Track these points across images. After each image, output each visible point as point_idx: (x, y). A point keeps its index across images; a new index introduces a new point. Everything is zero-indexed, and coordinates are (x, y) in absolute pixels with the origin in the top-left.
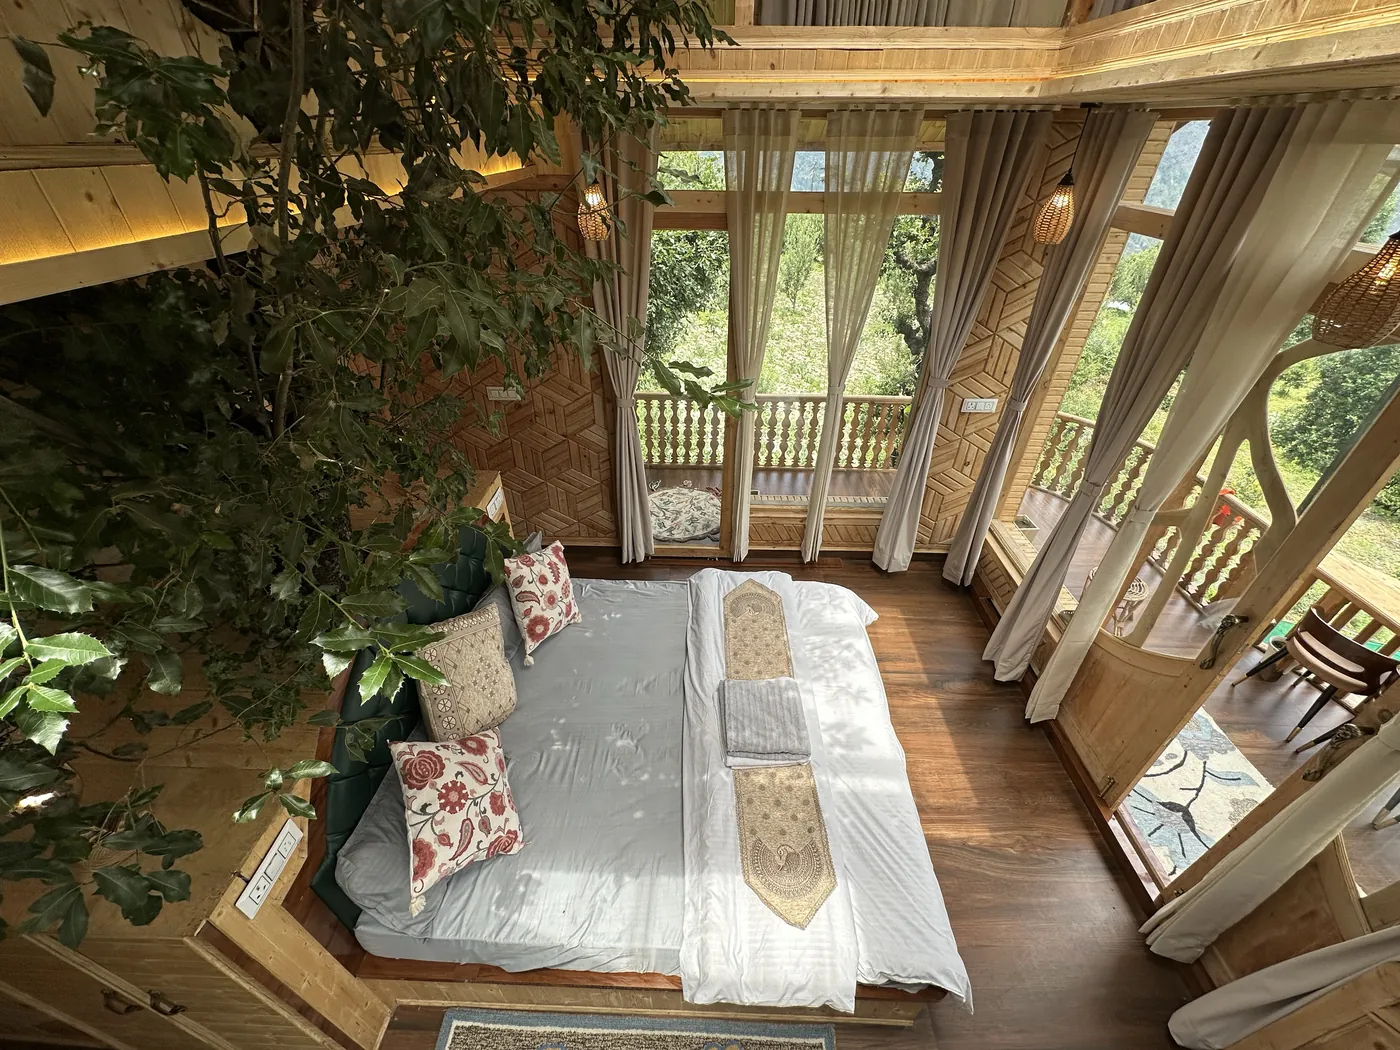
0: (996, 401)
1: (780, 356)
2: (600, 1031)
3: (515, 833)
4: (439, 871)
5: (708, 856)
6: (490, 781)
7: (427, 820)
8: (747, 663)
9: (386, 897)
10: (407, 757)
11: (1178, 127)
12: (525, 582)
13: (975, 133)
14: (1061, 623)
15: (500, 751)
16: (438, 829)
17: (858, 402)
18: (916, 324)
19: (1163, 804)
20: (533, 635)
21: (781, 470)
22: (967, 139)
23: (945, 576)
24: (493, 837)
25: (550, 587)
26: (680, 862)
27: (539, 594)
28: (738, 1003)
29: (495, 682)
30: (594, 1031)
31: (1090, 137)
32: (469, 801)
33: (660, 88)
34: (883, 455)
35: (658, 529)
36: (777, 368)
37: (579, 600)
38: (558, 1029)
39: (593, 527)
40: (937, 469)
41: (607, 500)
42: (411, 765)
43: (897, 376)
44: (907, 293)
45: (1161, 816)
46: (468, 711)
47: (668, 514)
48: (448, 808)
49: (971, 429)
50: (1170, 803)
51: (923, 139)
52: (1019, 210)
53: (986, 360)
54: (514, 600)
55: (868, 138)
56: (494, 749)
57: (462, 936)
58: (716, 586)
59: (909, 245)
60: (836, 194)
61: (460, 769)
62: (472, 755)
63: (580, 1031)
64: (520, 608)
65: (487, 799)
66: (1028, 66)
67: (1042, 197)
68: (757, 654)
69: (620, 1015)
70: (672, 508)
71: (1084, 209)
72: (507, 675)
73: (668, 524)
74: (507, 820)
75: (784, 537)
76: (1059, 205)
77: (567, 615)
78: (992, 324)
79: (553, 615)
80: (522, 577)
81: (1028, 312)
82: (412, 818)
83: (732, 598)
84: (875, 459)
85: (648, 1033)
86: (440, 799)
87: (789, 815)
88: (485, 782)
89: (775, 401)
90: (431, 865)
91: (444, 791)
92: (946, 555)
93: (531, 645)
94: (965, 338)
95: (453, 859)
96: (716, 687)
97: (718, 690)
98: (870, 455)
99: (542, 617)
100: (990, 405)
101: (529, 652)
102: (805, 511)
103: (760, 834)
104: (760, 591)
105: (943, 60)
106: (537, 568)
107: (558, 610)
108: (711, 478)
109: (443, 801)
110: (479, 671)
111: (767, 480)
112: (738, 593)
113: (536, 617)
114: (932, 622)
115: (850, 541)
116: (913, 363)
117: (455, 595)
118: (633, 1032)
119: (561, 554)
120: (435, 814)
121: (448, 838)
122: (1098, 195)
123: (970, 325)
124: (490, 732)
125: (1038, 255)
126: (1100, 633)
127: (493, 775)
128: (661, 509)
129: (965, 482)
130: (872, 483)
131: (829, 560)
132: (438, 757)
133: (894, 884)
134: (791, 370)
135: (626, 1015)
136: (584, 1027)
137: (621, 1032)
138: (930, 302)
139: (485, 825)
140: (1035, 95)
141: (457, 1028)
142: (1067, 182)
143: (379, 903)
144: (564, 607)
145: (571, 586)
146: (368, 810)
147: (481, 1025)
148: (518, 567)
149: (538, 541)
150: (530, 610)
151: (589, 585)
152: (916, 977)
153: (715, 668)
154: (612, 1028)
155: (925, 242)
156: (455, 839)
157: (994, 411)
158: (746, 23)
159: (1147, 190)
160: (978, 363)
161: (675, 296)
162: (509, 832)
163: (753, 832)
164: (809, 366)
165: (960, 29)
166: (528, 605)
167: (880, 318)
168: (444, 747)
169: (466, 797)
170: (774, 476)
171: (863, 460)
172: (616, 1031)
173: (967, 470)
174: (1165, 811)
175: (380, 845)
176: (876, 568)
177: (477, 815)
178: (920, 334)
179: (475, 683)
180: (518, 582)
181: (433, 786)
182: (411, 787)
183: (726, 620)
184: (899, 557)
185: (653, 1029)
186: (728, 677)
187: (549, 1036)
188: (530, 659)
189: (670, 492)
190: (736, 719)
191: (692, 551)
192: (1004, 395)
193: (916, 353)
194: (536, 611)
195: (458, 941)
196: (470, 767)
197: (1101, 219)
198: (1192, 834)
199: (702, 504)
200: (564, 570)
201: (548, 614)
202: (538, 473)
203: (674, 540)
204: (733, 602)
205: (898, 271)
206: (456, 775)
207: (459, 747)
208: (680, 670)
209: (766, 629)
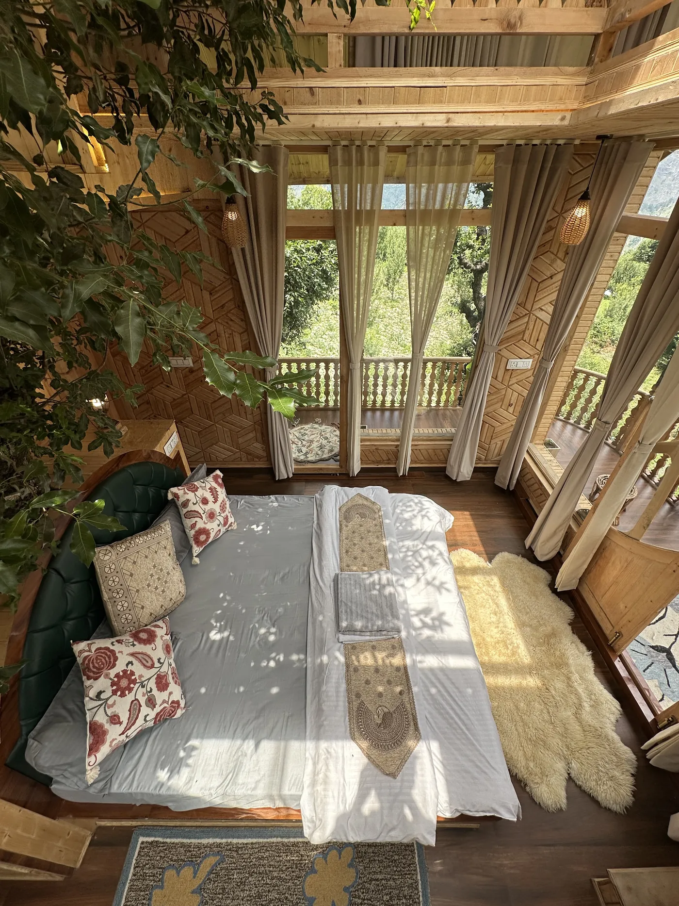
0: (531, 360)
1: (383, 329)
2: (250, 840)
3: (178, 702)
4: (110, 746)
5: (323, 718)
6: (157, 665)
7: (101, 705)
8: (355, 558)
9: (71, 765)
10: (86, 654)
11: (664, 156)
12: (191, 504)
13: (516, 161)
14: (579, 519)
15: (168, 637)
16: (109, 712)
17: (435, 362)
18: (473, 307)
19: (652, 647)
20: (198, 543)
21: (383, 409)
22: (510, 166)
23: (496, 483)
24: (158, 709)
25: (211, 506)
26: (304, 720)
27: (201, 512)
28: (345, 841)
29: (166, 582)
30: (245, 841)
31: (601, 164)
32: (137, 685)
33: (257, 107)
34: (452, 398)
35: (297, 454)
36: (382, 337)
37: (234, 512)
38: (218, 841)
39: (250, 454)
40: (490, 409)
41: (259, 435)
42: (89, 661)
43: (461, 342)
44: (467, 286)
45: (652, 656)
46: (143, 608)
47: (304, 443)
48: (119, 693)
49: (514, 380)
50: (657, 646)
51: (477, 174)
52: (548, 221)
53: (524, 332)
54: (183, 517)
55: (437, 167)
56: (162, 637)
57: (133, 789)
58: (334, 499)
59: (468, 252)
60: (414, 211)
61: (131, 659)
62: (142, 646)
63: (235, 841)
64: (188, 523)
65: (153, 680)
66: (561, 99)
67: (566, 209)
68: (363, 551)
69: (265, 827)
70: (307, 438)
71: (597, 217)
72: (177, 575)
73: (304, 450)
74: (171, 693)
75: (385, 459)
76: (579, 216)
77: (225, 524)
78: (528, 306)
79: (213, 527)
80: (188, 500)
81: (554, 296)
82: (89, 704)
83: (344, 509)
84: (447, 401)
85: (285, 840)
86: (112, 686)
87: (385, 680)
88: (152, 666)
89: (377, 362)
90: (103, 742)
91: (116, 679)
92: (497, 468)
93: (196, 550)
94: (509, 316)
95: (123, 733)
96: (332, 578)
97: (334, 580)
98: (443, 398)
99: (204, 529)
100: (526, 364)
101: (195, 554)
102: (398, 440)
103: (364, 697)
104: (365, 503)
105: (494, 94)
106: (200, 493)
107: (217, 522)
108: (334, 417)
109: (115, 688)
110: (152, 575)
111: (373, 417)
112: (350, 504)
113: (200, 529)
114: (488, 516)
115: (431, 461)
116: (471, 332)
117: (136, 516)
118: (274, 840)
119: (220, 481)
120: (107, 699)
121: (119, 718)
122: (608, 208)
123: (513, 307)
124: (160, 623)
125: (561, 254)
126: (610, 529)
127: (159, 660)
128: (299, 439)
129: (509, 417)
130: (444, 416)
131: (416, 473)
132: (113, 652)
133: (464, 733)
134: (391, 339)
135: (269, 827)
136: (238, 838)
137: (265, 840)
138: (483, 291)
139: (151, 702)
140: (566, 122)
141: (143, 843)
142: (585, 197)
143: (66, 770)
144: (221, 519)
145: (228, 503)
146: (59, 694)
147: (161, 840)
148: (185, 493)
149: (203, 471)
150: (195, 524)
151: (243, 500)
152: (483, 811)
153: (331, 564)
154: (259, 837)
155: (479, 249)
156: (124, 718)
157: (529, 367)
158: (338, 66)
159: (640, 205)
160: (519, 334)
161: (308, 290)
162: (173, 702)
163: (358, 696)
164: (403, 336)
165: (507, 68)
166: (193, 520)
167: (449, 303)
168: (119, 642)
169: (134, 682)
170: (378, 413)
171: (438, 402)
172: (261, 840)
173: (511, 409)
174: (654, 653)
175: (66, 724)
176: (448, 478)
177: (144, 695)
178: (476, 314)
179: (149, 585)
180: (186, 504)
181: (107, 676)
182: (89, 678)
183: (341, 525)
184: (464, 470)
185: (289, 837)
186: (342, 570)
187: (210, 846)
188: (196, 560)
189: (306, 427)
190: (346, 605)
191: (321, 469)
192: (537, 356)
193: (473, 326)
194: (200, 525)
195: (131, 794)
196: (139, 656)
197: (609, 227)
198: (673, 669)
199: (328, 435)
200: (222, 493)
201: (209, 526)
202: (209, 417)
203: (309, 462)
204: (346, 511)
205: (461, 271)
206: (127, 665)
207: (131, 640)
208: (308, 563)
209: (369, 532)
